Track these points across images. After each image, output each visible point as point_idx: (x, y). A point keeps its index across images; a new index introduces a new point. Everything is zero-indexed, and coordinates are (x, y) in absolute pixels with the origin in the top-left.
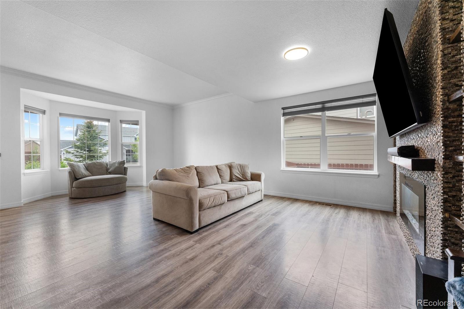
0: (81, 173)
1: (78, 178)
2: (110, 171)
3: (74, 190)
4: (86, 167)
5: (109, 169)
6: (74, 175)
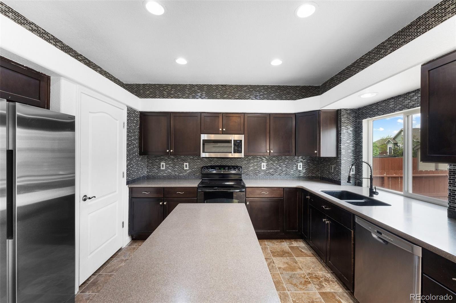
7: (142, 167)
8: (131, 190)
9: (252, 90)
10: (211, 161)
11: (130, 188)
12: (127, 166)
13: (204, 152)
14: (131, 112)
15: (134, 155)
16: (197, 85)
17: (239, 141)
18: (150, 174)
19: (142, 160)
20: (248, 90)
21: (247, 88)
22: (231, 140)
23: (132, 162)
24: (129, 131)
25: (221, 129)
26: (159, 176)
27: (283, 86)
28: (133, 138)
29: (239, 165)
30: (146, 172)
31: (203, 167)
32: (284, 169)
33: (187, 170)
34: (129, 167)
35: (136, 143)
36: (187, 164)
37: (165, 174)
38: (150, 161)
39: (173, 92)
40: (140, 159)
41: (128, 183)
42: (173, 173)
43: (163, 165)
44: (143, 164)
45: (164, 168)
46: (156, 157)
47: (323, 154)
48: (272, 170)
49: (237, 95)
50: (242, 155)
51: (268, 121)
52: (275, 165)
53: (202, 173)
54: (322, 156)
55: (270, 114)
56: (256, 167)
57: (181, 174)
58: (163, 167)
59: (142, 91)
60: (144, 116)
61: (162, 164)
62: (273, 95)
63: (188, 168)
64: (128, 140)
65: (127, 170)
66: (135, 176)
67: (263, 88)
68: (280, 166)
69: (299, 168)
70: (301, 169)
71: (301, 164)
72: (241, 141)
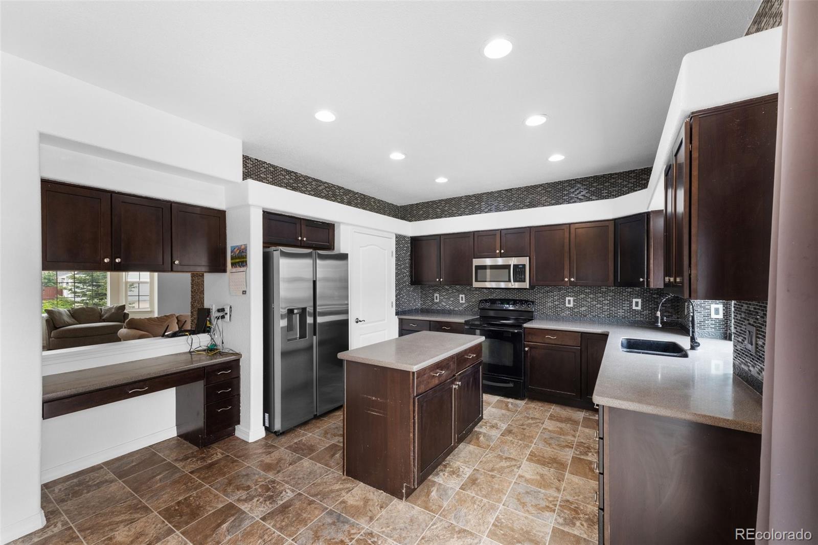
0: (63, 321)
1: (58, 327)
2: (104, 318)
3: (52, 341)
4: (70, 313)
5: (103, 316)
6: (54, 324)
7: (414, 298)
8: (401, 321)
9: (549, 189)
10: (492, 293)
11: (399, 319)
12: (396, 297)
13: (476, 281)
14: (400, 239)
15: (404, 284)
16: (474, 196)
17: (521, 266)
18: (424, 307)
19: (414, 289)
20: (545, 191)
21: (543, 188)
22: (510, 265)
23: (402, 292)
24: (398, 260)
25: (498, 251)
26: (433, 309)
28: (402, 267)
29: (530, 298)
30: (419, 304)
31: (482, 300)
32: (606, 307)
33: (463, 304)
34: (398, 297)
35: (407, 272)
36: (463, 296)
37: (438, 308)
38: (424, 292)
39: (447, 208)
40: (412, 289)
41: (397, 314)
42: (448, 307)
43: (437, 297)
44: (415, 294)
45: (438, 301)
46: (429, 287)
47: (655, 284)
48: (583, 309)
49: (528, 200)
50: (526, 285)
51: (567, 235)
52: (589, 300)
53: (480, 307)
54: (653, 286)
55: (570, 225)
56: (557, 303)
57: (456, 309)
58: (437, 299)
59: (415, 212)
60: (416, 242)
61: (435, 295)
63: (464, 302)
64: (396, 269)
65: (396, 300)
66: (406, 307)
67: (568, 184)
68: (599, 302)
69: (634, 307)
70: (639, 308)
71: (640, 301)
72: (524, 266)
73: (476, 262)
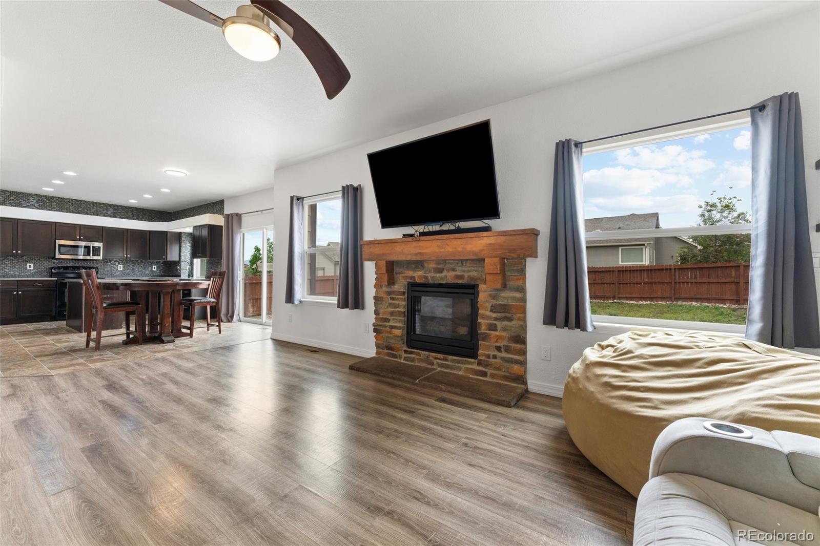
10: (62, 262)
13: (59, 254)
17: (97, 247)
20: (105, 208)
21: (104, 205)
22: (90, 246)
25: (78, 237)
27: (140, 209)
31: (53, 267)
32: (140, 270)
33: (31, 270)
47: (169, 259)
48: (128, 270)
49: (93, 210)
50: (100, 258)
51: (126, 234)
52: (131, 267)
54: (168, 260)
55: (127, 230)
56: (112, 268)
62: (130, 214)
68: (137, 267)
69: (153, 270)
70: (156, 270)
71: (156, 267)
72: (99, 247)
73: (59, 242)
